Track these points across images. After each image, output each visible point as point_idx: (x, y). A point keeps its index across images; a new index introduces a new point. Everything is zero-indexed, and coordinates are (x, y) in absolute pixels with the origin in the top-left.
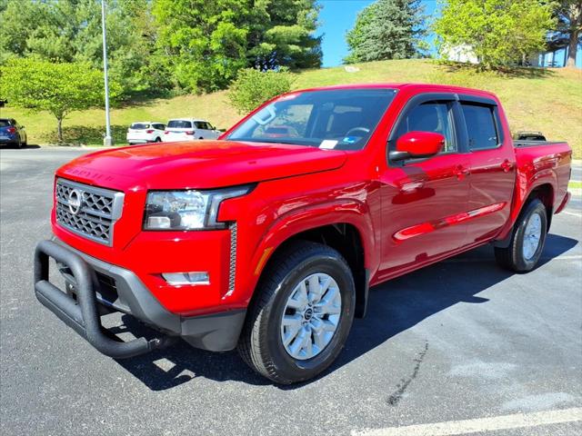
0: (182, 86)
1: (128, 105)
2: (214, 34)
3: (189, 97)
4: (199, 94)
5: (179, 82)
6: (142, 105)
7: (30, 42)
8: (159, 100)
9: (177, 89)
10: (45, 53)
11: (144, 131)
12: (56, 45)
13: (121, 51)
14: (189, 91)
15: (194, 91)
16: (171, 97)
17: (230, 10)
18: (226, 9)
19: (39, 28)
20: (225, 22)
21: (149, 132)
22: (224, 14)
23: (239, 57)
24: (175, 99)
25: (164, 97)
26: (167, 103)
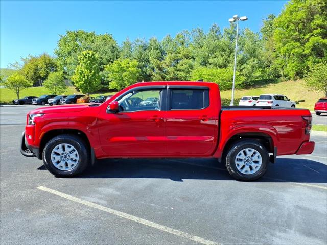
0: (285, 76)
1: (253, 87)
2: (307, 45)
3: (289, 82)
4: (295, 80)
5: (283, 74)
6: (260, 87)
7: (211, 60)
8: (270, 84)
9: (282, 78)
10: (216, 65)
11: (247, 101)
12: (220, 60)
13: (251, 60)
14: (289, 79)
15: (292, 78)
16: (278, 82)
17: (319, 29)
18: (316, 29)
19: (215, 53)
20: (315, 36)
21: (250, 101)
22: (315, 32)
23: (324, 56)
24: (280, 83)
25: (274, 83)
26: (275, 86)
